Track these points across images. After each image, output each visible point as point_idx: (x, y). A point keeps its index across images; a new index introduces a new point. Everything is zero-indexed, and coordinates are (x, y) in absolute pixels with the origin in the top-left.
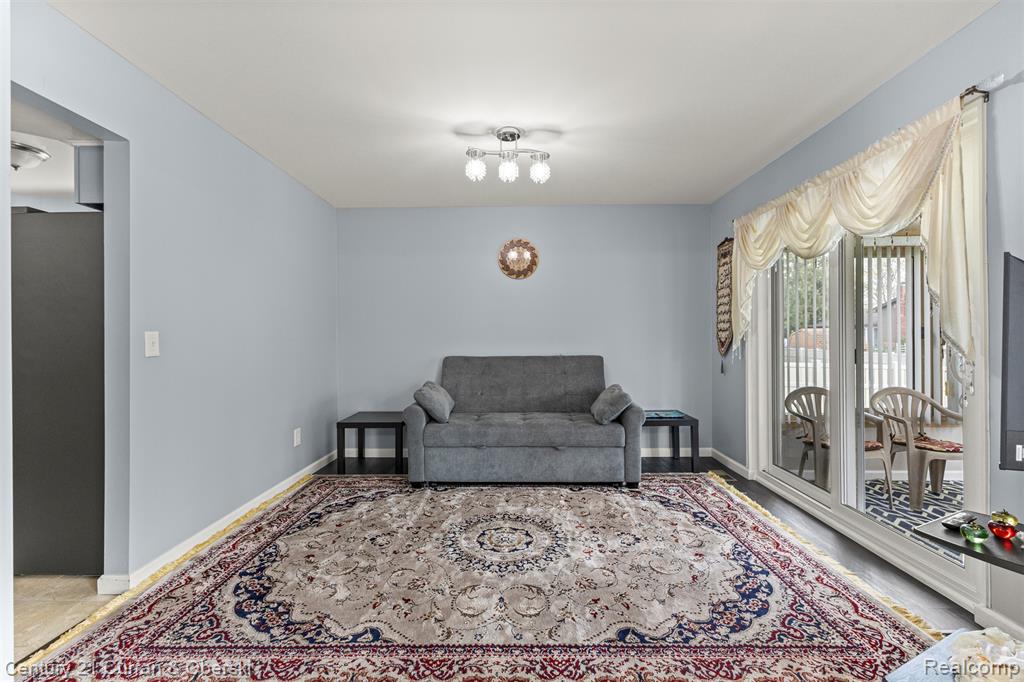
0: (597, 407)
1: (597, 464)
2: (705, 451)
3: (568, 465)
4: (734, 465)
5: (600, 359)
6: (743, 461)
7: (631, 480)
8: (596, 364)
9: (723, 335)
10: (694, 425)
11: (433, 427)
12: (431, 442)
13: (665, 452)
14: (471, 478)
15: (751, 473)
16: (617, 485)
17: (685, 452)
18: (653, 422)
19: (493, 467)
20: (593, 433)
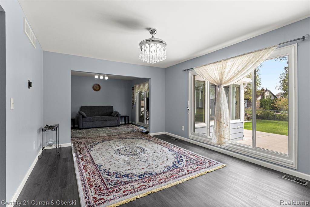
0: (113, 114)
1: (113, 123)
2: (130, 122)
3: (109, 123)
4: (134, 123)
5: (112, 107)
6: (135, 122)
7: (119, 125)
8: (111, 108)
9: (133, 102)
10: (128, 117)
11: (84, 119)
12: (84, 121)
13: (123, 123)
14: (92, 127)
15: (136, 123)
16: (116, 126)
17: (127, 122)
18: (122, 117)
19: (95, 124)
20: (113, 118)
